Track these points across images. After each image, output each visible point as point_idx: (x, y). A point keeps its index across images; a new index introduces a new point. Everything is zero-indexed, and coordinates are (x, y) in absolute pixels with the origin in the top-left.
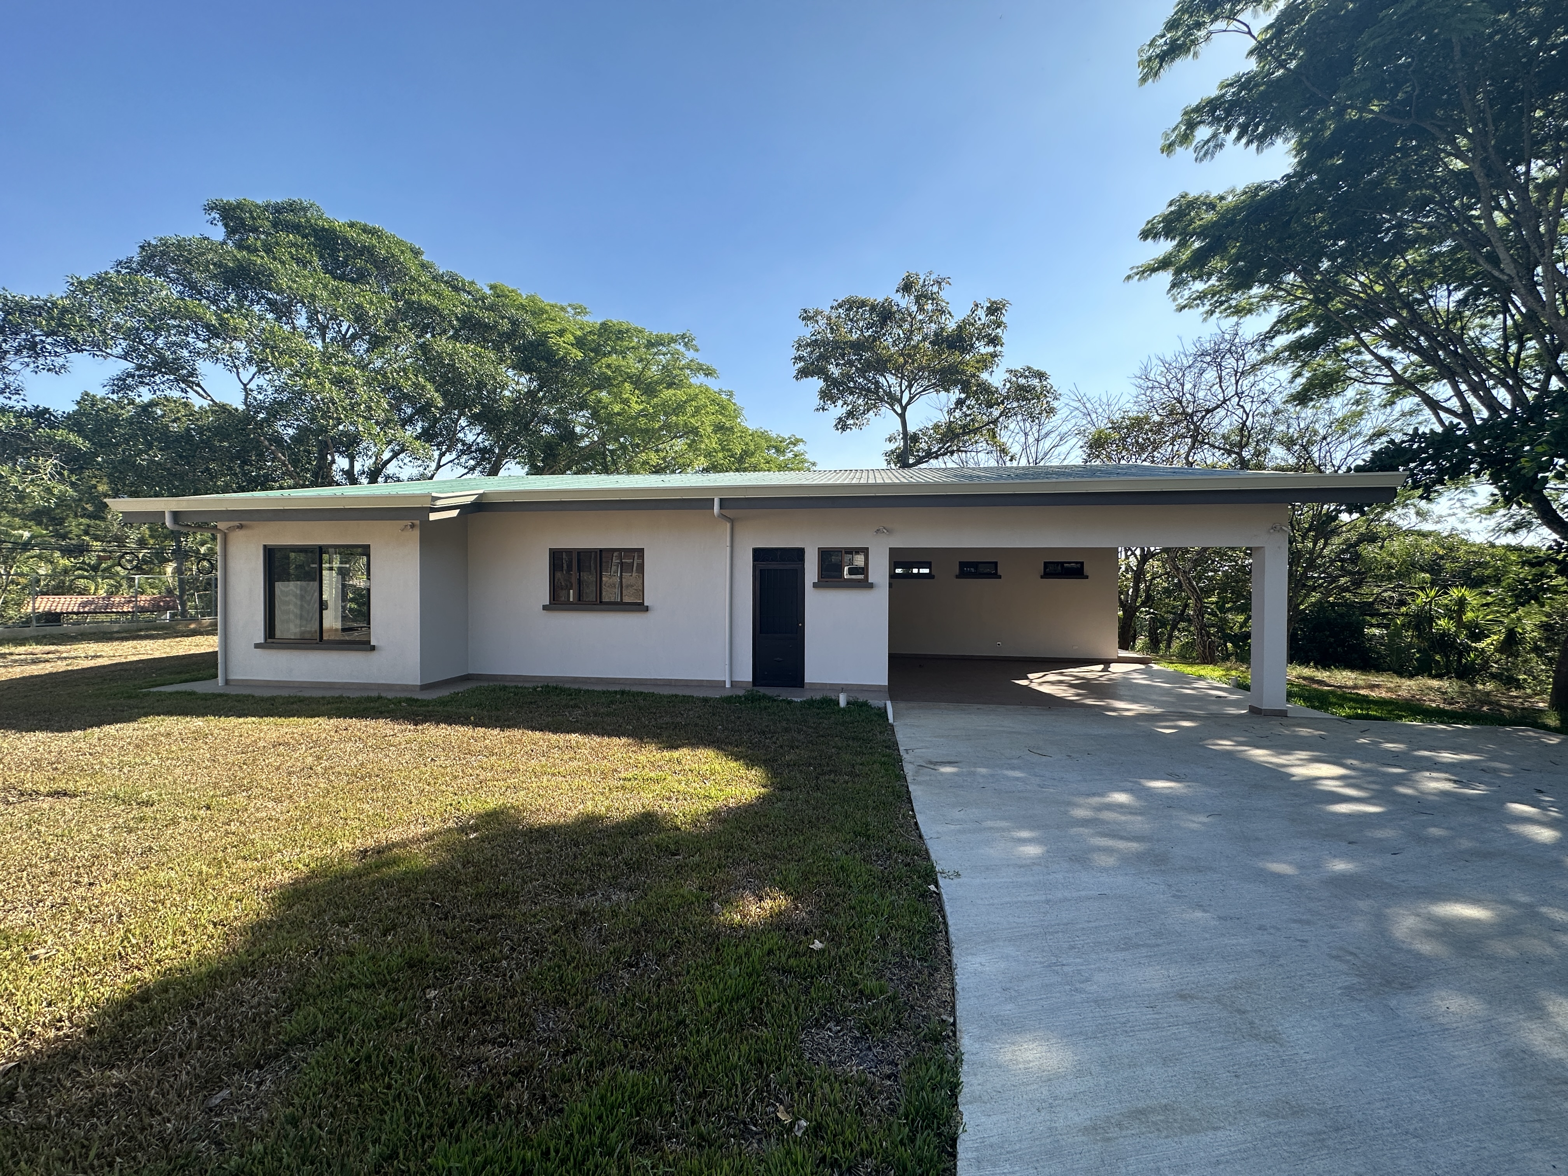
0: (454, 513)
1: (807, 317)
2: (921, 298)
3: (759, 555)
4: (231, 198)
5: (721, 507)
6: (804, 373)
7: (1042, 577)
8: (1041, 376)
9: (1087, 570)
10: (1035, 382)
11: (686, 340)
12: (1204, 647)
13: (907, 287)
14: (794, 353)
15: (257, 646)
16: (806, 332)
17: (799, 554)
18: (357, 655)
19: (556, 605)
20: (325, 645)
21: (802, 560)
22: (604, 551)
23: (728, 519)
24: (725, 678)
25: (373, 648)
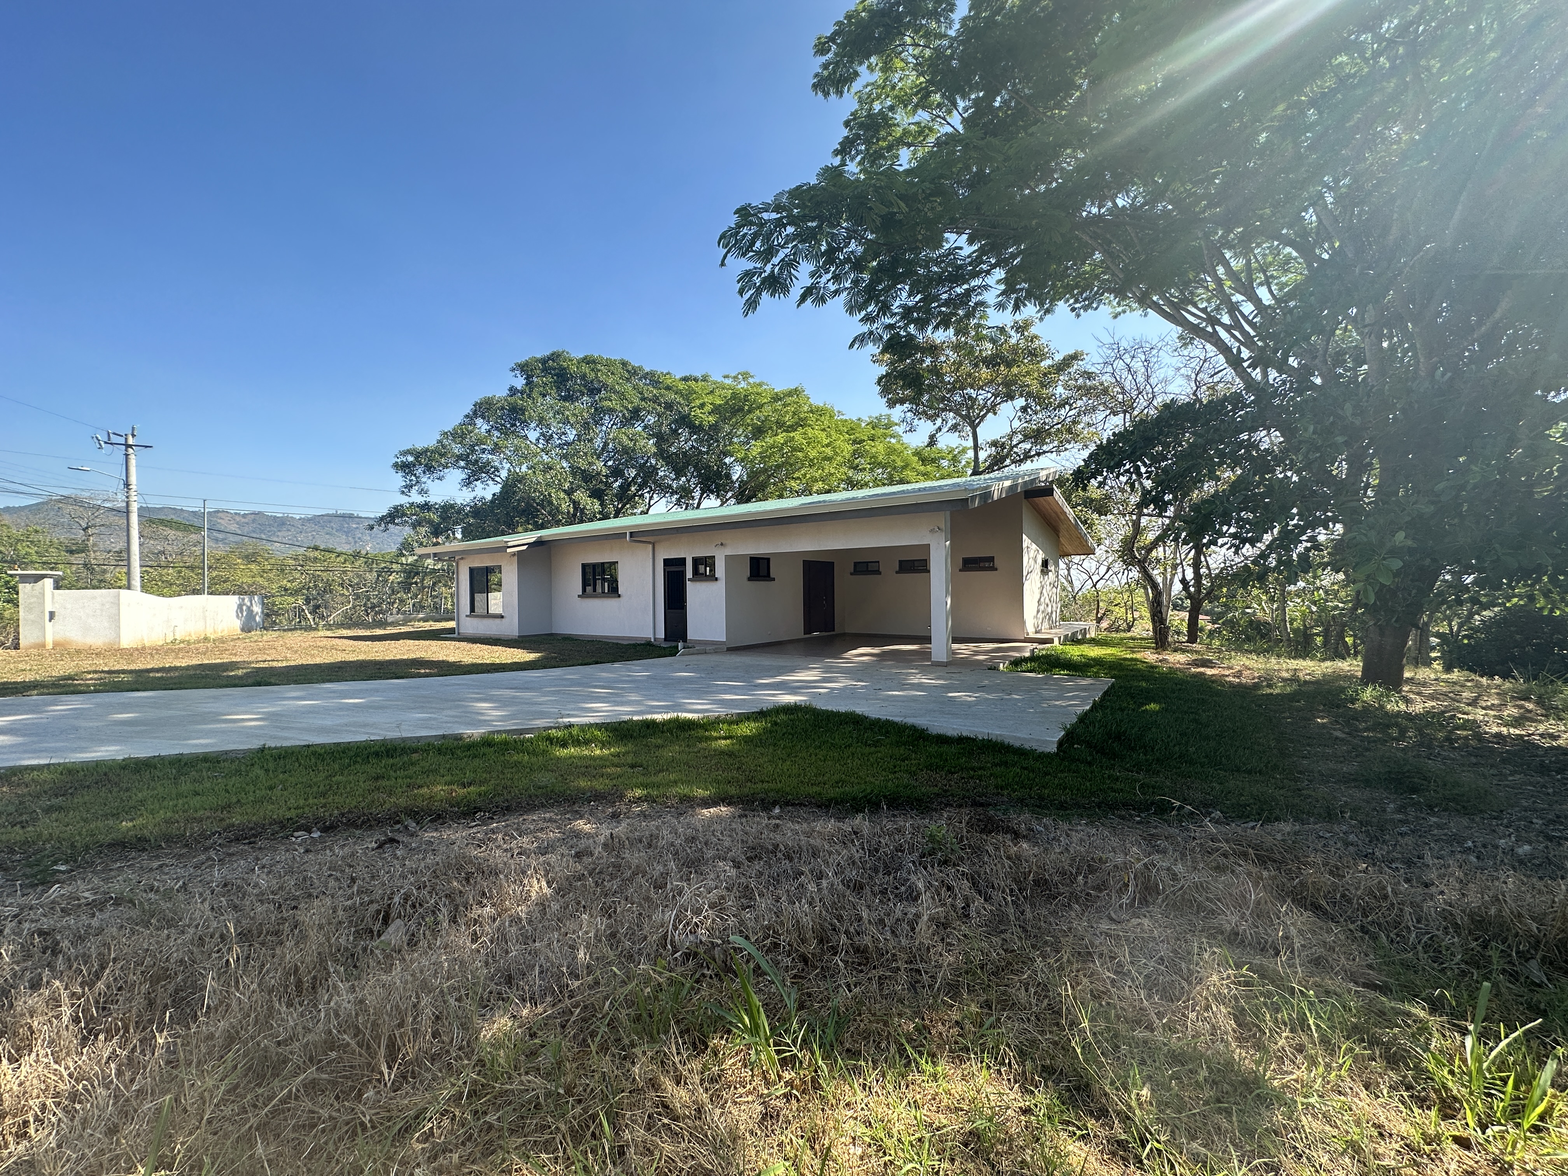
0: (525, 547)
3: (667, 562)
4: (522, 360)
5: (631, 536)
9: (997, 563)
15: (467, 616)
17: (683, 561)
18: (498, 621)
19: (584, 595)
20: (488, 616)
21: (685, 565)
22: (603, 564)
23: (649, 543)
24: (651, 636)
25: (502, 617)
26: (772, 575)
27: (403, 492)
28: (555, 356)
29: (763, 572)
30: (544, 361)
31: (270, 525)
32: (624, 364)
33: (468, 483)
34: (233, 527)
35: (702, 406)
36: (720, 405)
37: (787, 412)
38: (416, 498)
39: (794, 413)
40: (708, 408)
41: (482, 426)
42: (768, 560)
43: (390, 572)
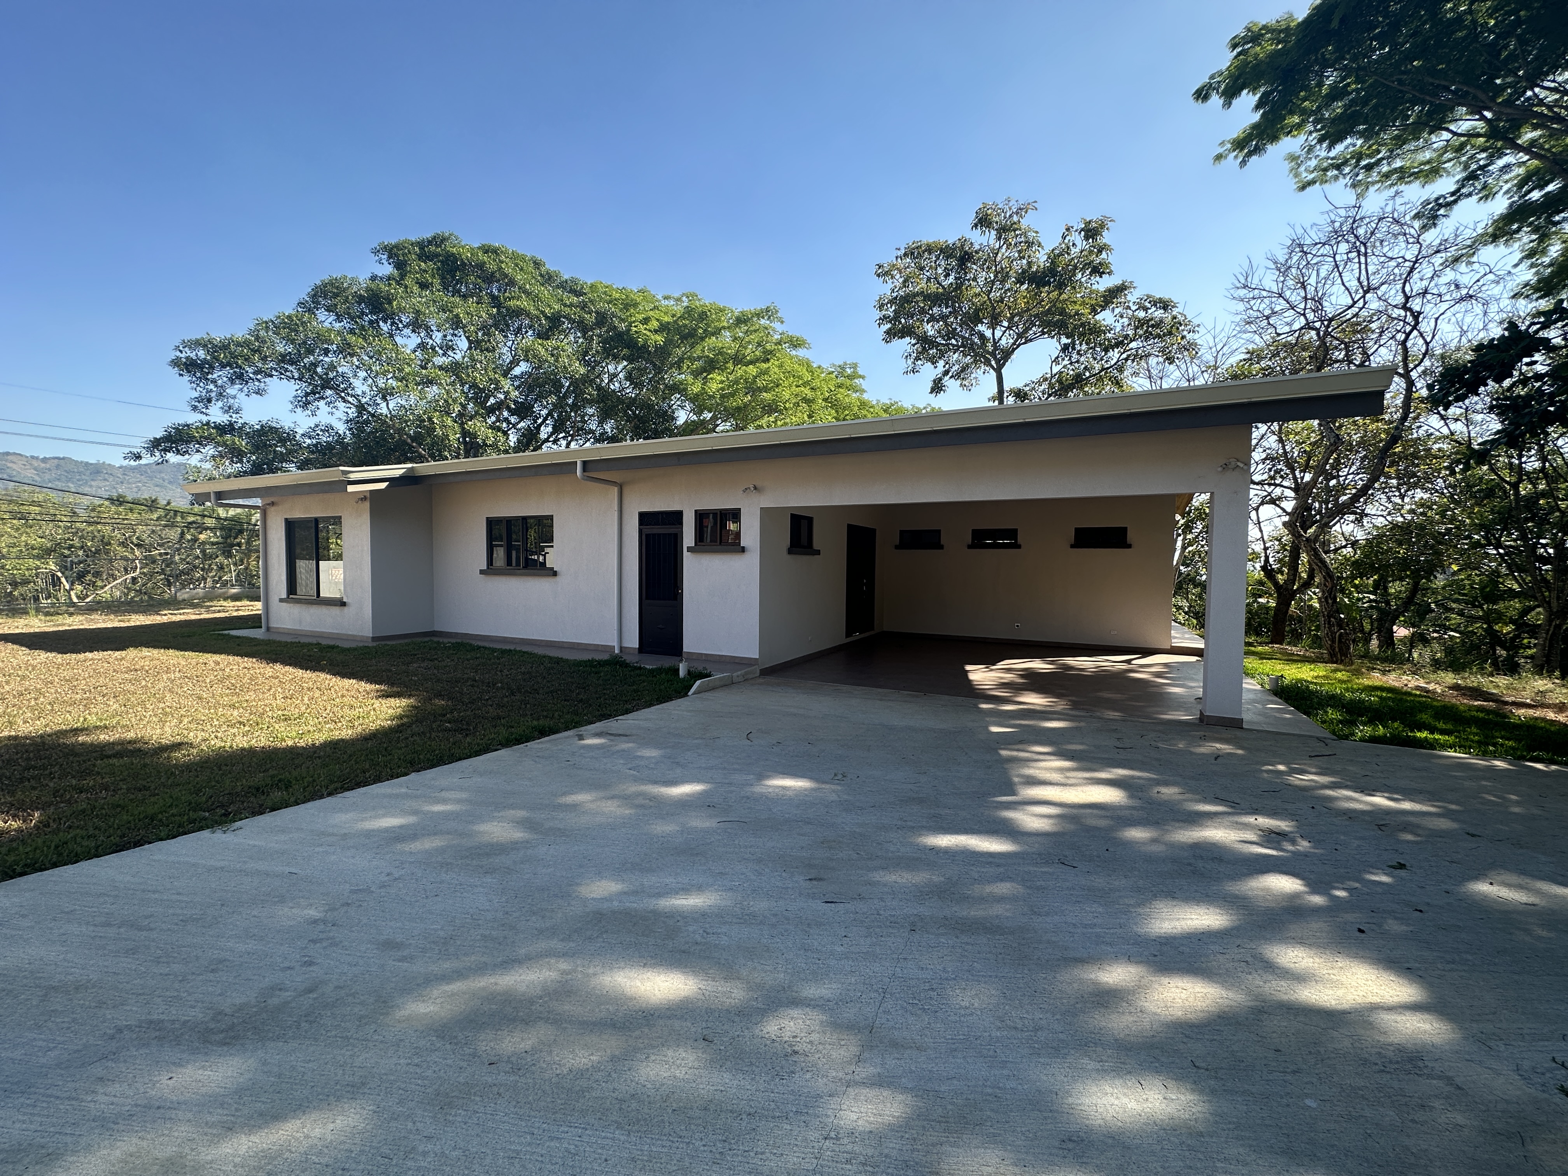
0: (383, 486)
1: (884, 273)
2: (1003, 231)
3: (645, 518)
4: (392, 240)
5: (584, 469)
6: (891, 334)
7: (1072, 546)
8: (1165, 305)
9: (1131, 537)
10: (1159, 314)
11: (768, 313)
12: (1333, 641)
13: (983, 221)
14: (878, 314)
15: (281, 600)
16: (886, 288)
17: (676, 517)
18: (335, 610)
19: (490, 570)
20: (318, 600)
21: (681, 524)
22: (525, 519)
23: (614, 483)
24: (615, 643)
25: (343, 604)
26: (816, 546)
27: (195, 408)
28: (438, 240)
29: (804, 540)
30: (421, 245)
31: (80, 473)
32: (537, 264)
33: (305, 402)
34: (29, 474)
35: (646, 321)
36: (668, 323)
37: (749, 342)
38: (216, 415)
39: (759, 344)
40: (654, 324)
41: (325, 320)
42: (810, 520)
43: (203, 528)
